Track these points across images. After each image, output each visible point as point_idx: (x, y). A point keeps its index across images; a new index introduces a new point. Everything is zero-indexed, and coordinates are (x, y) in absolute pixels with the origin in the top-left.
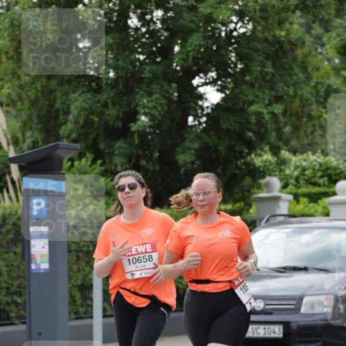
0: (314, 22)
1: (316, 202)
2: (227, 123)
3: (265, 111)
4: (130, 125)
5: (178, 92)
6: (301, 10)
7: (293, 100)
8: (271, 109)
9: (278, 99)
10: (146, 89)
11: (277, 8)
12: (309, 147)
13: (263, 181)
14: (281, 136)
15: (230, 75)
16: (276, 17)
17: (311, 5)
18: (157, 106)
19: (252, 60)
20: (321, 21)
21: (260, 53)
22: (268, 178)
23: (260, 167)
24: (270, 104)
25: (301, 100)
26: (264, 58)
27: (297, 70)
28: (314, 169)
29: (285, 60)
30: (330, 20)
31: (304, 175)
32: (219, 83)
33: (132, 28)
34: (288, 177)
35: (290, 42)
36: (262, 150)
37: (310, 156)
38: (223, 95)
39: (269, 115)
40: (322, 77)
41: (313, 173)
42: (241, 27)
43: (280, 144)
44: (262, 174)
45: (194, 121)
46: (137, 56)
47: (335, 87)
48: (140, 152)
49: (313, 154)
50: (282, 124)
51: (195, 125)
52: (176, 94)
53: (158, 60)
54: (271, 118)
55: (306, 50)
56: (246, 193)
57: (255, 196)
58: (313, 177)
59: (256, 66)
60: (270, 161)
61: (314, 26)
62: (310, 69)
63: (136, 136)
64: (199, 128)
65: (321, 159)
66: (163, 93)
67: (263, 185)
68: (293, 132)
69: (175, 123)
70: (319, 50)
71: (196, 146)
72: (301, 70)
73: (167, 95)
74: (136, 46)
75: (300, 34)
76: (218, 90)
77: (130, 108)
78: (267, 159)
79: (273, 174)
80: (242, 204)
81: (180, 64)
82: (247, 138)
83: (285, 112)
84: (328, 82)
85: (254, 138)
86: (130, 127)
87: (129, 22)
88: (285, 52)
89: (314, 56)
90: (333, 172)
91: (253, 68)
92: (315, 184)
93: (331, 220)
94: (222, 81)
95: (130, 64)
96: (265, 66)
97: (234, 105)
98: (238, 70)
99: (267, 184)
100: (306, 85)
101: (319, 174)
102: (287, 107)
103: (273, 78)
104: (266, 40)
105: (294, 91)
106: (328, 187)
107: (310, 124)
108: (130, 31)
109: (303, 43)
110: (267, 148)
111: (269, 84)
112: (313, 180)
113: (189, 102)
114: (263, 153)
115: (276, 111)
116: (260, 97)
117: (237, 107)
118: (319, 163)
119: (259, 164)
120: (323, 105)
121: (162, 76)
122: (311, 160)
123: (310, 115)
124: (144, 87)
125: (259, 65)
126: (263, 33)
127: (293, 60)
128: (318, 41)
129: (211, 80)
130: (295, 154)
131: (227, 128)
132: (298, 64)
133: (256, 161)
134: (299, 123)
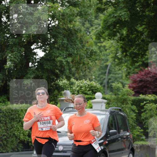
0: (85, 21)
2: (47, 66)
3: (64, 60)
4: (4, 66)
6: (80, 16)
7: (76, 56)
9: (70, 55)
10: (10, 49)
11: (69, 14)
12: (84, 77)
13: (63, 92)
14: (71, 72)
15: (48, 44)
16: (69, 19)
17: (84, 14)
18: (16, 57)
19: (58, 38)
20: (89, 21)
21: (61, 35)
22: (65, 91)
23: (62, 86)
24: (66, 58)
25: (80, 56)
26: (63, 37)
27: (78, 43)
28: (85, 87)
29: (73, 38)
30: (92, 21)
31: (81, 90)
32: (43, 48)
33: (3, 22)
34: (74, 90)
35: (75, 30)
36: (63, 78)
37: (84, 81)
38: (45, 53)
39: (66, 62)
40: (89, 46)
41: (85, 89)
42: (53, 23)
43: (71, 75)
44: (63, 89)
45: (32, 65)
46: (6, 35)
47: (95, 51)
48: (7, 79)
49: (85, 80)
50: (71, 67)
51: (33, 66)
52: (24, 53)
53: (15, 37)
54: (66, 64)
55: (82, 34)
56: (55, 98)
57: (60, 99)
59: (59, 40)
60: (66, 83)
61: (85, 23)
62: (84, 42)
63: (7, 71)
64: (34, 68)
66: (18, 51)
67: (63, 94)
68: (76, 70)
70: (88, 34)
71: (33, 76)
72: (80, 42)
73: (20, 52)
74: (5, 30)
75: (79, 26)
76: (43, 51)
77: (3, 58)
78: (65, 82)
79: (67, 89)
81: (26, 39)
82: (56, 73)
83: (72, 62)
84: (91, 48)
85: (59, 73)
86: (4, 67)
87: (2, 19)
88: (72, 34)
89: (85, 37)
90: (94, 89)
91: (58, 41)
92: (86, 94)
93: (93, 110)
94: (44, 47)
95: (3, 38)
96: (64, 40)
98: (52, 42)
99: (65, 94)
100: (82, 50)
101: (88, 89)
102: (73, 59)
103: (67, 46)
104: (64, 29)
105: (77, 51)
106: (92, 95)
107: (84, 67)
108: (3, 23)
109: (81, 31)
110: (64, 77)
111: (66, 48)
112: (85, 92)
113: (30, 56)
114: (63, 79)
115: (68, 60)
116: (62, 54)
117: (51, 58)
118: (88, 84)
119: (61, 84)
120: (89, 59)
121: (17, 44)
122: (84, 83)
123: (84, 63)
124: (9, 49)
125: (61, 40)
126: (63, 26)
127: (76, 38)
128: (88, 30)
129: (40, 46)
130: (77, 80)
131: (47, 68)
132: (79, 40)
133: (60, 83)
134: (78, 67)
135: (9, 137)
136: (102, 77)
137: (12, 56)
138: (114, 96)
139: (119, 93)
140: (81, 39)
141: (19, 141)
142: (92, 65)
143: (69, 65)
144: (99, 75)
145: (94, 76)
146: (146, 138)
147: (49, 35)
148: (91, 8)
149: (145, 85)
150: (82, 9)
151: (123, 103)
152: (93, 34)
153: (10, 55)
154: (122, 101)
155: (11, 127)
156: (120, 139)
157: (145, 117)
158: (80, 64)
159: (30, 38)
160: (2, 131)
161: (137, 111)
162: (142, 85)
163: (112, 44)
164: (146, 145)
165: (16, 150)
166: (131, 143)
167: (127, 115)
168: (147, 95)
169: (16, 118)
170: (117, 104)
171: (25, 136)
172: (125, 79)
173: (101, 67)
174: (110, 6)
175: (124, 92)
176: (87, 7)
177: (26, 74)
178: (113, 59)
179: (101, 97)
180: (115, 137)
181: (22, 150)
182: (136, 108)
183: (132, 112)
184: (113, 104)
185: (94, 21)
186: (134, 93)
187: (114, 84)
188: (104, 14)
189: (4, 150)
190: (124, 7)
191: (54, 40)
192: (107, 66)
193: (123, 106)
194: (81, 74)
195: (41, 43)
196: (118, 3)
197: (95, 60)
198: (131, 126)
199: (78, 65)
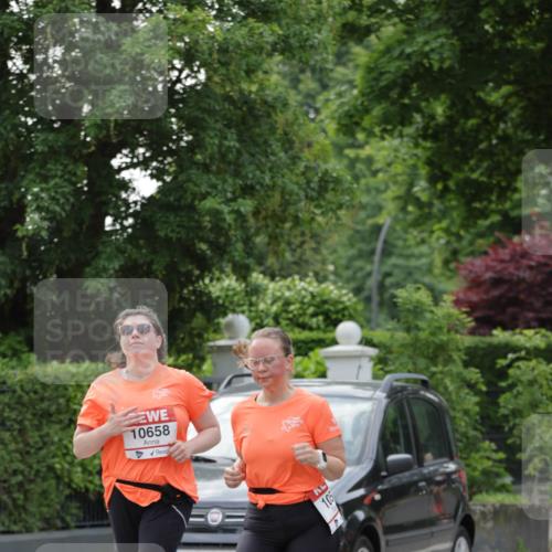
0: (302, 71)
1: (306, 355)
2: (167, 229)
3: (225, 209)
5: (89, 178)
6: (282, 53)
7: (270, 193)
8: (234, 206)
9: (248, 190)
10: (37, 170)
11: (243, 47)
12: (295, 268)
13: (223, 321)
14: (251, 248)
15: (171, 152)
16: (244, 62)
17: (298, 44)
18: (58, 197)
19: (204, 129)
20: (313, 71)
21: (218, 118)
22: (230, 316)
23: (219, 297)
24: (234, 199)
25: (283, 193)
26: (225, 125)
27: (276, 146)
28: (302, 303)
29: (257, 130)
30: (326, 69)
31: (287, 312)
32: (154, 164)
33: (13, 74)
34: (263, 315)
35: (265, 102)
36: (222, 271)
37: (297, 282)
38: (160, 184)
39: (233, 216)
40: (316, 158)
41: (301, 308)
42: (188, 76)
43: (250, 261)
44: (222, 310)
45: (113, 225)
46: (23, 119)
47: (335, 175)
48: (28, 272)
49: (301, 280)
50: (252, 230)
51: (117, 230)
52: (85, 182)
54: (235, 220)
55: (289, 115)
56: (196, 340)
57: (211, 344)
58: (301, 315)
59: (211, 138)
60: (234, 289)
61: (302, 77)
62: (297, 145)
63: (24, 245)
64: (121, 235)
65: (314, 287)
66: (67, 177)
67: (222, 326)
68: (269, 244)
69: (84, 227)
70: (312, 116)
71: (116, 265)
72: (283, 145)
73: (74, 179)
74: (21, 102)
75: (280, 89)
76: (152, 176)
77: (11, 201)
78: (229, 285)
79: (239, 309)
80: (191, 356)
81: (92, 133)
82: (199, 252)
83: (256, 213)
84: (324, 167)
85: (208, 252)
86: (16, 230)
87: (10, 64)
88: (257, 118)
89: (300, 125)
90: (332, 308)
91: (208, 139)
92: (303, 326)
93: (329, 384)
94: (159, 162)
95: (12, 130)
96: (226, 138)
97: (179, 200)
98: (183, 144)
99: (230, 326)
100: (292, 171)
101: (311, 310)
102: (260, 204)
103: (238, 158)
104: (227, 98)
105: (272, 177)
106: (325, 332)
107: (297, 232)
108: (11, 78)
109: (285, 105)
110: (228, 269)
111: (232, 167)
112: (301, 320)
113: (107, 193)
114: (223, 276)
115: (242, 209)
116: (220, 187)
117: (183, 202)
118: (312, 294)
119: (218, 294)
120: (316, 203)
121: (63, 150)
122: (299, 288)
123: (297, 217)
124: (34, 168)
125: (216, 135)
126: (223, 87)
127: (270, 129)
128: (310, 101)
129: (141, 158)
130: (273, 278)
131: (166, 235)
132: (278, 136)
133: (211, 289)
134: (278, 231)
135: (32, 477)
136: (361, 269)
137: (43, 195)
138: (401, 335)
139: (422, 324)
140: (286, 134)
141: (67, 492)
142: (327, 224)
143: (245, 225)
144: (352, 259)
145: (333, 263)
146: (514, 483)
147: (173, 120)
148: (322, 24)
149: (511, 295)
150: (292, 29)
151: (433, 359)
152: (327, 117)
153: (36, 190)
154: (431, 350)
155: (40, 444)
156: (422, 484)
157: (510, 407)
158: (284, 221)
159: (108, 131)
160: (7, 458)
161: (484, 388)
162: (500, 297)
163: (396, 150)
164: (513, 506)
165: (59, 523)
166: (461, 500)
167: (447, 400)
168: (518, 331)
169: (59, 412)
170: (414, 364)
171: (90, 474)
172: (443, 275)
173: (358, 232)
174: (389, 17)
175: (437, 321)
176: (307, 22)
177: (93, 258)
178: (400, 203)
179: (358, 339)
180: (405, 477)
181: (78, 524)
182: (479, 375)
183: (467, 391)
184: (397, 364)
185: (332, 70)
186: (473, 324)
187: (402, 294)
188: (367, 47)
189: (15, 523)
190: (438, 21)
191: (190, 138)
192: (377, 229)
193: (434, 369)
194: (288, 255)
195: (148, 147)
196: (417, 7)
197: (334, 207)
198: (464, 440)
199: (277, 226)
